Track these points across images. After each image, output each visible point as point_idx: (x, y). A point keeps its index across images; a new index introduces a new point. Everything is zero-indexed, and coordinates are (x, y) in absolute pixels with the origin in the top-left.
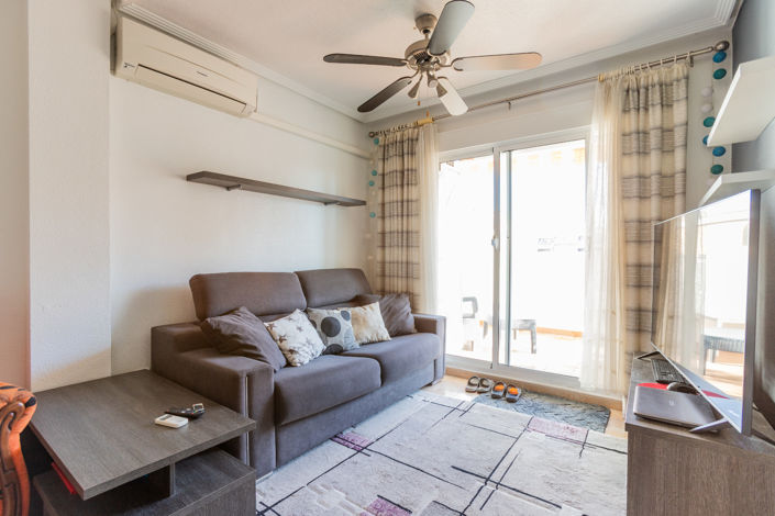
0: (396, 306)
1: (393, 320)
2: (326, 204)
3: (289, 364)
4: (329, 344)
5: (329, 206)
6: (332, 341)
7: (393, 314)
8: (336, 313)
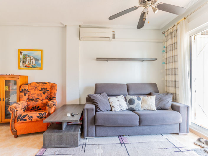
0: (164, 98)
1: (160, 103)
2: (142, 61)
3: (111, 110)
4: (130, 107)
5: (143, 62)
6: (131, 106)
7: (161, 101)
8: (135, 98)
